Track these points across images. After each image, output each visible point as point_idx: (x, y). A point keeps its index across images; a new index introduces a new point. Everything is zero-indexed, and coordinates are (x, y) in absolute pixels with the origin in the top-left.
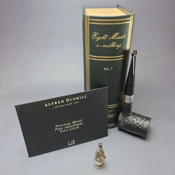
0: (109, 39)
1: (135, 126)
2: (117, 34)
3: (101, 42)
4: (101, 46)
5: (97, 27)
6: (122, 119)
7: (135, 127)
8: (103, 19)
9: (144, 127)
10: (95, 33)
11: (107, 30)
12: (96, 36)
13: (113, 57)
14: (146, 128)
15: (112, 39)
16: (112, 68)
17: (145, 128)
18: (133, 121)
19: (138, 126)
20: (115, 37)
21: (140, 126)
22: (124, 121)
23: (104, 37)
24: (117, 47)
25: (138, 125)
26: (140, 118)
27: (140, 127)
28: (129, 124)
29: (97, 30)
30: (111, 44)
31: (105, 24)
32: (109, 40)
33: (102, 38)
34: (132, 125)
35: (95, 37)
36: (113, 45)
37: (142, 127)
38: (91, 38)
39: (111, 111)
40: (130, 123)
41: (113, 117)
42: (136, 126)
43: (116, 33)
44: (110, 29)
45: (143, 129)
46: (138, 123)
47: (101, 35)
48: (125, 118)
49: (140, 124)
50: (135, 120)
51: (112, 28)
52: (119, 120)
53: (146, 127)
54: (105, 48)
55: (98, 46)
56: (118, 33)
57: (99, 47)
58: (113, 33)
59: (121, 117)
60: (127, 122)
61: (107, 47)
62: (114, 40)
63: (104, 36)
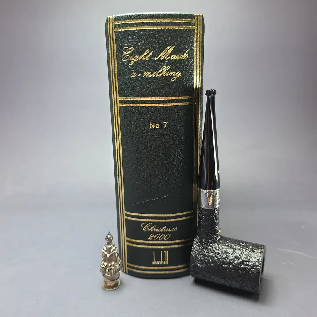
0: (156, 59)
1: (230, 263)
2: (170, 49)
3: (140, 66)
4: (140, 75)
5: (129, 35)
6: (200, 252)
7: (231, 267)
8: (140, 18)
9: (252, 264)
10: (127, 49)
11: (149, 41)
12: (129, 54)
13: (166, 98)
14: (257, 266)
15: (162, 59)
16: (167, 123)
17: (254, 267)
18: (226, 252)
19: (238, 264)
20: (167, 55)
21: (242, 262)
22: (205, 255)
23: (145, 56)
24: (172, 76)
25: (236, 262)
26: (241, 245)
27: (243, 266)
28: (215, 261)
29: (130, 42)
30: (159, 69)
31: (144, 28)
32: (154, 61)
33: (141, 57)
34: (223, 262)
35: (128, 57)
36: (165, 72)
37: (247, 265)
38: (121, 60)
39: (174, 230)
40: (219, 259)
41: (179, 246)
42: (232, 264)
43: (168, 48)
44: (156, 39)
45: (250, 269)
46: (236, 257)
47: (138, 52)
48: (205, 248)
49: (243, 259)
50: (230, 250)
51: (160, 36)
52: (193, 253)
53: (257, 264)
54: (148, 78)
55: (133, 76)
56: (173, 48)
57: (137, 77)
58: (161, 48)
59: (196, 247)
60: (212, 257)
61: (152, 77)
62: (164, 62)
63: (145, 54)
